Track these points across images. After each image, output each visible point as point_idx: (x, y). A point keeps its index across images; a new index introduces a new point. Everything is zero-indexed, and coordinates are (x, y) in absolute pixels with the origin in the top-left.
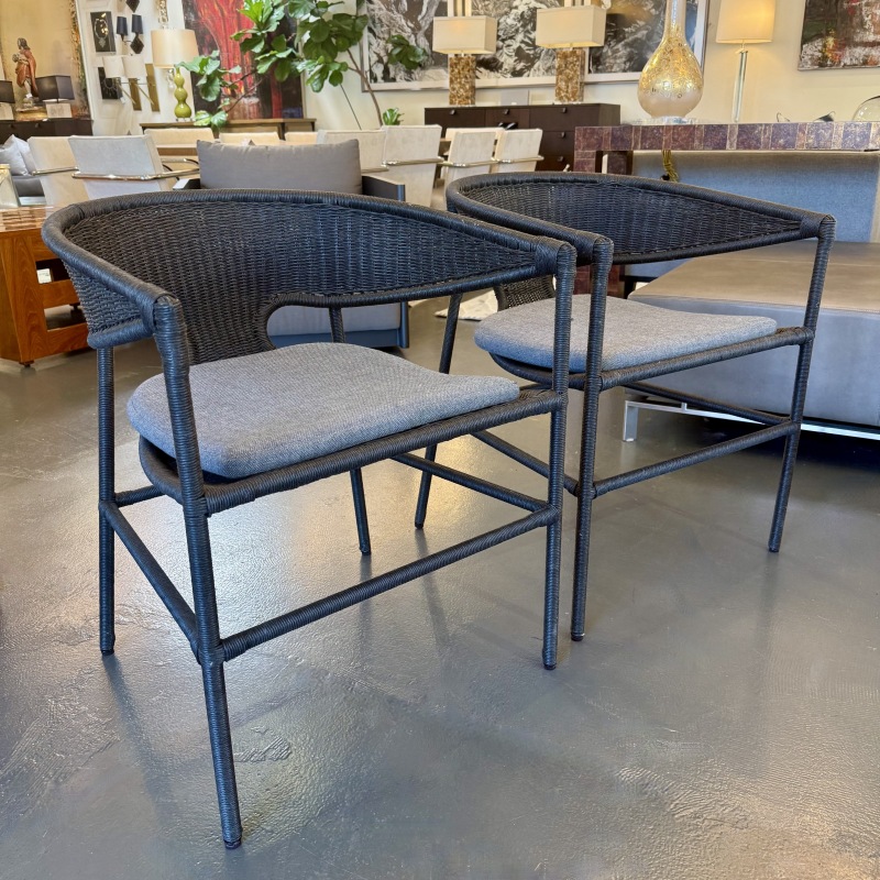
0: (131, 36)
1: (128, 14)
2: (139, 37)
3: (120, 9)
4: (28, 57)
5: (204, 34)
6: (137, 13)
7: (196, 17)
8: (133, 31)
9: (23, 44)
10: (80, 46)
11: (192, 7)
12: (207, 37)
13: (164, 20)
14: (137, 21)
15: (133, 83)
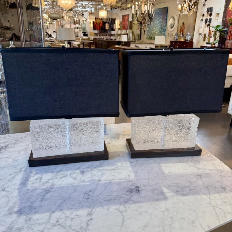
0: (208, 23)
1: (209, 18)
2: (210, 23)
3: (207, 16)
4: (183, 26)
5: (226, 24)
6: (211, 18)
7: (226, 19)
8: (209, 22)
9: (183, 23)
10: (195, 25)
11: (225, 17)
12: (227, 25)
13: (217, 20)
14: (210, 20)
15: (205, 35)
